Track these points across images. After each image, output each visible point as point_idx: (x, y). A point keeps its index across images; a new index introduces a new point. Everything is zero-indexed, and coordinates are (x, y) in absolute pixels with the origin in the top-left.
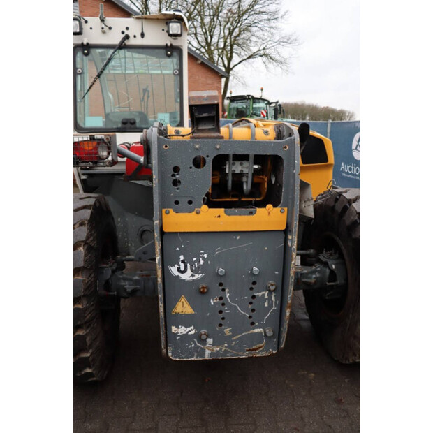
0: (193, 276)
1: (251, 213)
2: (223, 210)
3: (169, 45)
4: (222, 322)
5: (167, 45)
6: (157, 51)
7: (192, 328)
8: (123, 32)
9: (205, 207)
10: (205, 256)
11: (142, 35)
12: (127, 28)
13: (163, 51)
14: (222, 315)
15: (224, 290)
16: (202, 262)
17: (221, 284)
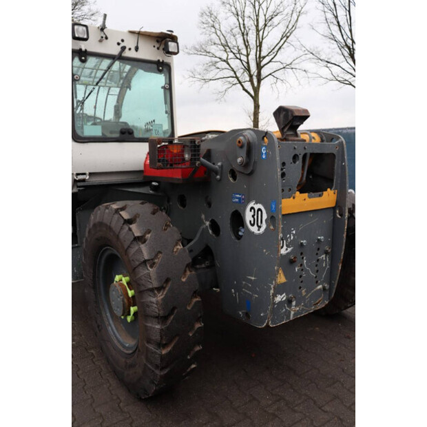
0: (287, 249)
1: (320, 196)
2: (307, 194)
3: (161, 61)
4: (301, 285)
5: (159, 60)
6: (150, 65)
7: (284, 294)
8: (119, 44)
9: (298, 193)
10: (294, 232)
11: (137, 49)
12: (123, 41)
13: (155, 66)
14: (301, 279)
15: (303, 258)
16: (292, 237)
17: (302, 254)
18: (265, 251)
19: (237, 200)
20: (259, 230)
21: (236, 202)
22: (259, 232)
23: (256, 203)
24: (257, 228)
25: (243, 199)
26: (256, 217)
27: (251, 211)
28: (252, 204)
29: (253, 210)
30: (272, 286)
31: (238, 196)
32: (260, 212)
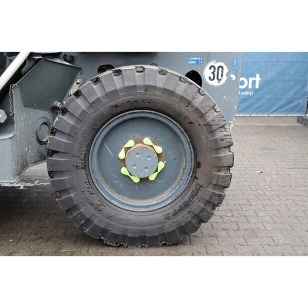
18: (225, 97)
19: (194, 62)
20: (219, 82)
21: (193, 64)
22: (219, 84)
23: (217, 62)
24: (217, 81)
25: (201, 61)
26: (216, 73)
27: (210, 69)
28: (212, 64)
29: (212, 68)
30: (232, 122)
31: (195, 58)
32: (220, 69)
